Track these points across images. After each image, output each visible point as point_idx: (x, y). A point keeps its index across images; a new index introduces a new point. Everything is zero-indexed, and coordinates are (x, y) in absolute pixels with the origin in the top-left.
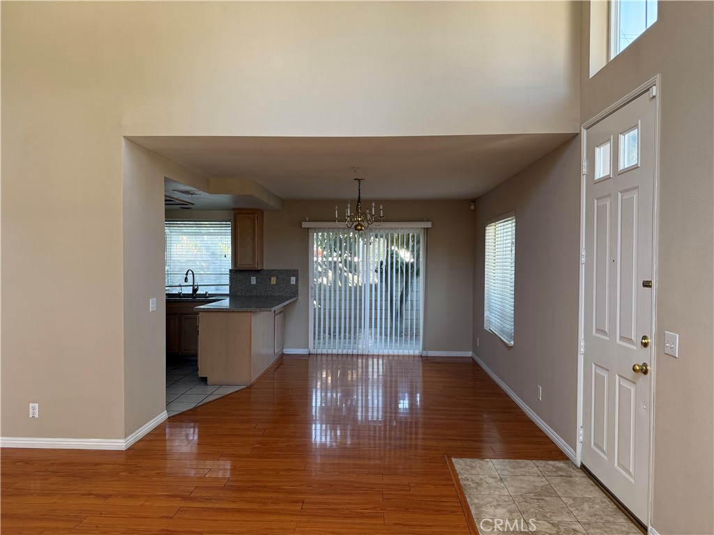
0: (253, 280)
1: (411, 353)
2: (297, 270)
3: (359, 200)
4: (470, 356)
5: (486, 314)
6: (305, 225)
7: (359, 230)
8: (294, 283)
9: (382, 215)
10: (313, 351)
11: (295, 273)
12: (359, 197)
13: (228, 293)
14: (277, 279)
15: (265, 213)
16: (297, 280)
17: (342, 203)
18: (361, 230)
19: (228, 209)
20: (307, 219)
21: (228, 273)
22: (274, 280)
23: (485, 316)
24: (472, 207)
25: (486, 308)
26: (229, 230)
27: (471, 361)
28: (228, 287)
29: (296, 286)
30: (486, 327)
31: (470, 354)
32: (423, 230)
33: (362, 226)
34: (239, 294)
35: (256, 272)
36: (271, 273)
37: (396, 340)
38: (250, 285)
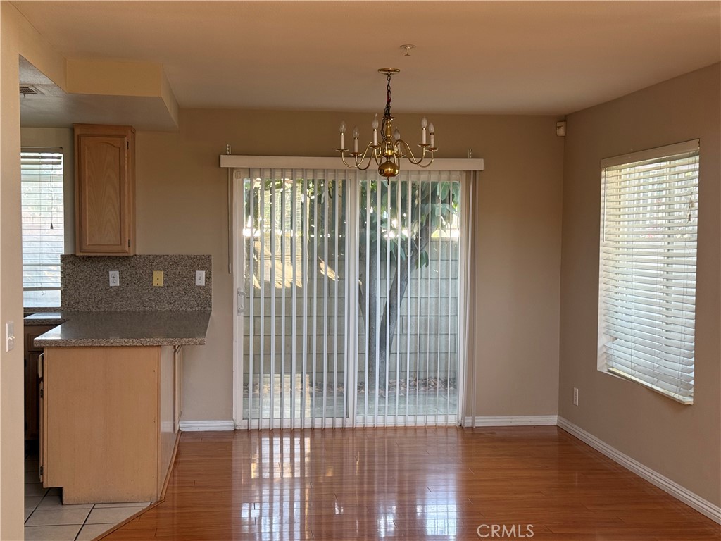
0: (114, 279)
1: (441, 421)
2: (209, 256)
3: (387, 115)
4: (555, 424)
5: (602, 340)
6: (226, 162)
7: (388, 175)
8: (203, 284)
9: (433, 146)
10: (242, 425)
11: (203, 262)
12: (388, 108)
13: (58, 305)
14: (166, 275)
15: (138, 134)
16: (208, 277)
17: (357, 119)
18: (393, 175)
19: (58, 126)
20: (229, 149)
21: (59, 262)
22: (158, 279)
23: (600, 345)
24: (561, 132)
25: (601, 330)
26: (59, 170)
27: (555, 432)
28: (59, 292)
29: (207, 289)
30: (602, 366)
31: (553, 420)
32: (465, 174)
33: (394, 166)
34: (82, 307)
35: (120, 260)
36: (151, 263)
37: (382, 397)
38: (108, 288)
